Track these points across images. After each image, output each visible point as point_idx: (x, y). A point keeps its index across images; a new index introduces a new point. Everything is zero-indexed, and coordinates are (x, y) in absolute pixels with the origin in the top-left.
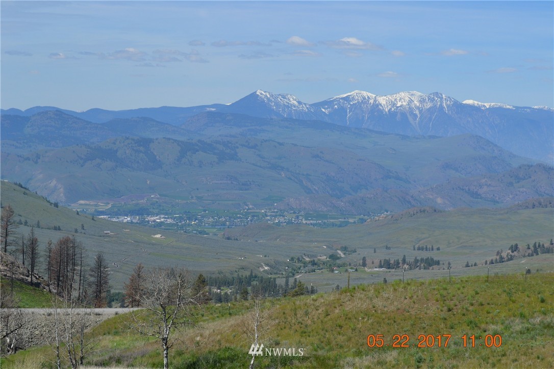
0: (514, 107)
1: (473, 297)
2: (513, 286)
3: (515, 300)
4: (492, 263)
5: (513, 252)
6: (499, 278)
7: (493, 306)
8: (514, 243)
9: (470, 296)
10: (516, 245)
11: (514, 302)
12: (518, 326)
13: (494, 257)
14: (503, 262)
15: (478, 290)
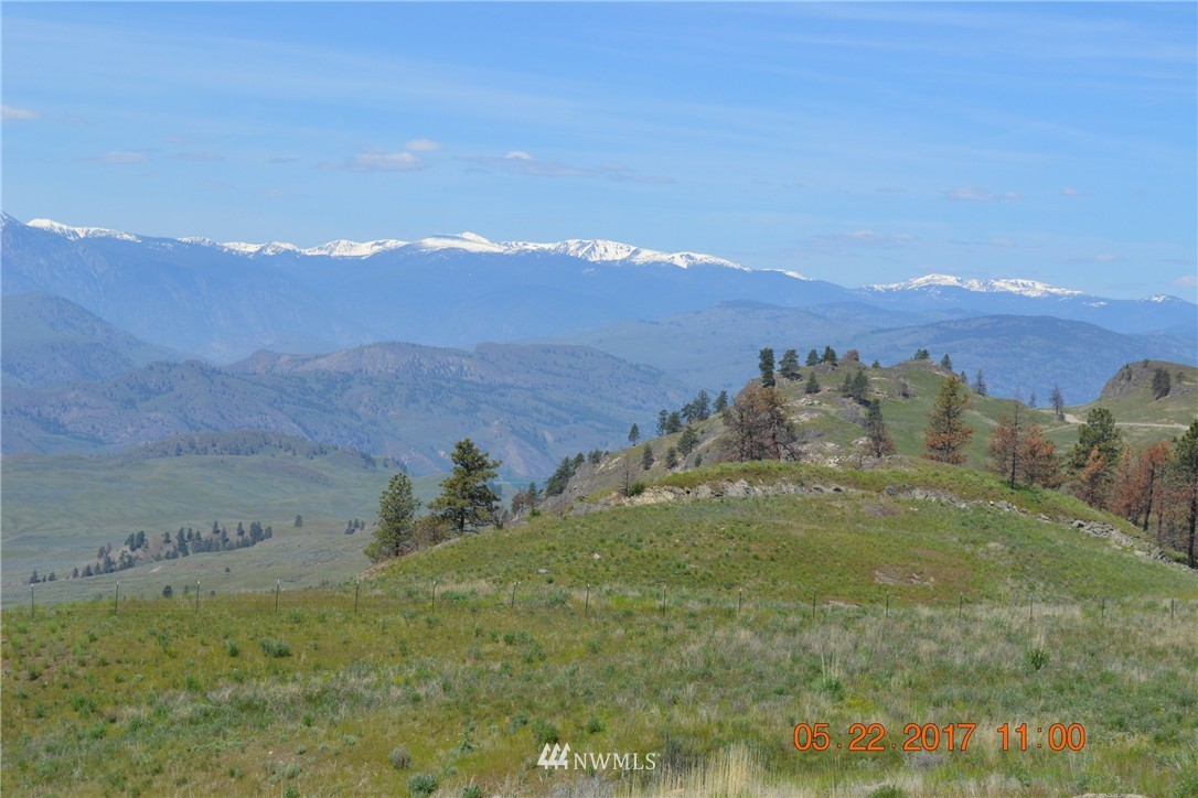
0: (138, 236)
1: (85, 647)
2: (169, 623)
3: (176, 653)
4: (88, 573)
5: (133, 549)
6: (139, 606)
7: (129, 666)
8: (135, 530)
9: (78, 646)
10: (142, 535)
11: (173, 656)
12: (184, 707)
13: (93, 562)
14: (112, 571)
15: (96, 631)
